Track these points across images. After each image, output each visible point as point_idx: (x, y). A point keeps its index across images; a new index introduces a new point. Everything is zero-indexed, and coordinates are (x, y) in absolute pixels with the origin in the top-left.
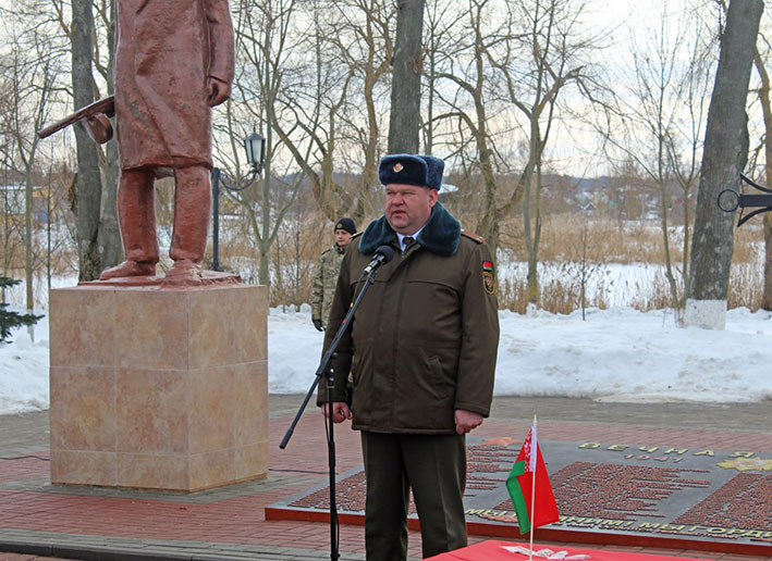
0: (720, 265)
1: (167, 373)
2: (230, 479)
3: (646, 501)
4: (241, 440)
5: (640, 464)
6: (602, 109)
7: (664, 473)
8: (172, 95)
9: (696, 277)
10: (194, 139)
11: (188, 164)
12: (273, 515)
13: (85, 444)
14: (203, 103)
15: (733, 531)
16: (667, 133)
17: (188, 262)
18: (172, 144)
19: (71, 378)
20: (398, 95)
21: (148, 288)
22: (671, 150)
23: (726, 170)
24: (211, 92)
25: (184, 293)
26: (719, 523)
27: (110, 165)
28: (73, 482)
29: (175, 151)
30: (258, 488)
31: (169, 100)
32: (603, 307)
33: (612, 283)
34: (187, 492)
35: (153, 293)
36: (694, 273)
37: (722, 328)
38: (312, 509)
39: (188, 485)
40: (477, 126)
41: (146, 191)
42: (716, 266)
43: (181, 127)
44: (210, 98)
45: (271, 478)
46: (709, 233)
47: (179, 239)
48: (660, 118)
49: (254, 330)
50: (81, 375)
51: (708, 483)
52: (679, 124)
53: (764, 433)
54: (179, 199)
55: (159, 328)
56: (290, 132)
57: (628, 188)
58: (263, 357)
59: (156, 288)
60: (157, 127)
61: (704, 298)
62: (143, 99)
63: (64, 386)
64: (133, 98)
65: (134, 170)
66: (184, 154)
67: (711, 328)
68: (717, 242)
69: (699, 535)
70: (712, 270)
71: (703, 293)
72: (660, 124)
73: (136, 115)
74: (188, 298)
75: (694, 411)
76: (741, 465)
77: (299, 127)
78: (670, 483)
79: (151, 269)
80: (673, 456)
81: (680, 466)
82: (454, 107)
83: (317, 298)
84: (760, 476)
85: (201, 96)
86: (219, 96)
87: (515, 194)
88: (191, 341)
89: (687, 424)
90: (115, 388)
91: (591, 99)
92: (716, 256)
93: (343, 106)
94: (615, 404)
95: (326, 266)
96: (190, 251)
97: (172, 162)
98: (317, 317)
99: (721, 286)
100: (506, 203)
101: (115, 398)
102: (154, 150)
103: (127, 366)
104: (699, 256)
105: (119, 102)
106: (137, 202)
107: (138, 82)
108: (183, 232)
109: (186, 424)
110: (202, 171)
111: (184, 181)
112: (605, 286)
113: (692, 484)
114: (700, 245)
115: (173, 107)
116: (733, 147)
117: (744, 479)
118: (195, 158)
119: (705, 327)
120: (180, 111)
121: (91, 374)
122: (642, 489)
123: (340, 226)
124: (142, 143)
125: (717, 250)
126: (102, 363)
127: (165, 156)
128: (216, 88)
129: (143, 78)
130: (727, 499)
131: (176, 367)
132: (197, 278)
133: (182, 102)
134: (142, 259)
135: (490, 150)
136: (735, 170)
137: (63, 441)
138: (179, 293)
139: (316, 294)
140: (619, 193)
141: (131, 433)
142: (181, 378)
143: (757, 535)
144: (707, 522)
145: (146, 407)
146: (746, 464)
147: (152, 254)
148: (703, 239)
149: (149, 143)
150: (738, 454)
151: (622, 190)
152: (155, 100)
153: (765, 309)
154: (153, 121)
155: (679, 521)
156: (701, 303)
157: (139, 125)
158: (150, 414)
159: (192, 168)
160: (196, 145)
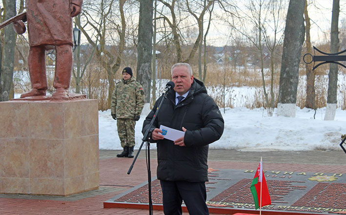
0: (293, 87)
1: (54, 140)
2: (82, 189)
3: (278, 196)
4: (87, 172)
5: (274, 179)
6: (230, 14)
7: (285, 183)
8: (55, 12)
9: (282, 93)
10: (64, 32)
11: (62, 43)
12: (107, 206)
13: (14, 174)
14: (69, 16)
15: (320, 209)
16: (263, 26)
17: (63, 90)
18: (54, 35)
19: (8, 144)
20: (143, 9)
21: (44, 101)
22: (265, 34)
23: (295, 44)
24: (72, 10)
25: (61, 103)
26: (313, 205)
27: (6, 43)
28: (9, 192)
29: (56, 37)
30: (96, 194)
31: (53, 14)
32: (231, 107)
33: (235, 96)
34: (64, 196)
35: (46, 103)
36: (281, 91)
37: (294, 116)
38: (125, 203)
39: (64, 193)
40: (172, 23)
41: (42, 56)
42: (291, 88)
43: (59, 27)
44: (72, 13)
45: (100, 189)
46: (288, 73)
47: (58, 78)
48: (260, 19)
49: (93, 121)
50: (12, 142)
51: (305, 187)
52: (268, 22)
53: (320, 164)
54: (58, 60)
55: (50, 120)
56: (84, 26)
57: (238, 51)
58: (97, 132)
59: (48, 101)
60: (47, 26)
61: (285, 103)
62: (41, 14)
63: (4, 147)
64: (36, 13)
65: (36, 47)
66: (60, 39)
67: (289, 117)
68: (291, 77)
69: (304, 211)
70: (289, 90)
71: (285, 101)
72: (260, 22)
73: (37, 21)
74: (63, 105)
75: (285, 155)
76: (319, 179)
77: (88, 24)
78: (288, 187)
79: (44, 92)
80: (287, 176)
81: (291, 180)
82: (161, 14)
83: (114, 104)
84: (328, 184)
85: (68, 12)
86: (75, 13)
87: (191, 55)
88: (65, 125)
89: (283, 161)
90: (29, 148)
91: (225, 10)
92: (291, 83)
93: (110, 14)
94: (248, 152)
95: (118, 89)
96: (63, 84)
97: (54, 43)
98: (114, 113)
99: (293, 97)
100: (186, 59)
101: (29, 153)
102: (46, 37)
103: (34, 138)
104: (283, 83)
105: (29, 15)
106: (37, 62)
107: (38, 6)
108: (60, 75)
109: (63, 164)
110: (68, 47)
111: (60, 52)
112: (232, 97)
113: (298, 188)
114: (283, 78)
115: (55, 17)
116: (298, 33)
117: (321, 185)
118: (65, 41)
119: (286, 116)
120: (58, 19)
121: (17, 142)
122: (276, 191)
123: (125, 71)
124: (40, 34)
125: (292, 80)
126: (23, 136)
127: (51, 40)
128: (74, 8)
129: (41, 4)
130: (315, 194)
131: (58, 137)
132: (66, 96)
133: (59, 15)
134: (40, 88)
135: (179, 34)
136: (299, 43)
137: (4, 173)
138: (59, 104)
139: (113, 102)
140: (234, 53)
141: (37, 169)
142: (60, 143)
143: (331, 210)
144: (307, 205)
145: (44, 157)
146: (322, 178)
147: (45, 86)
148: (285, 75)
149: (43, 34)
150: (317, 174)
151: (236, 52)
152: (46, 14)
153: (307, 107)
154: (45, 24)
155: (295, 205)
156: (284, 105)
157: (39, 25)
158: (46, 160)
159: (64, 46)
160: (66, 35)
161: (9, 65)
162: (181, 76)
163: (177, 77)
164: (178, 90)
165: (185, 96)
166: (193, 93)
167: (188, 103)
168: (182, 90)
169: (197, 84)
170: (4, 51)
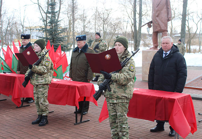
8: (162, 20)
13: (147, 74)
14: (167, 21)
28: (145, 80)
29: (162, 29)
41: (157, 35)
43: (163, 25)
63: (144, 65)
65: (155, 32)
66: (164, 29)
73: (156, 23)
105: (153, 22)
106: (155, 37)
111: (163, 34)
115: (162, 22)
127: (160, 30)
128: (169, 19)
129: (157, 18)
134: (156, 46)
149: (158, 28)
152: (159, 21)
154: (159, 24)
157: (156, 25)
159: (165, 32)
160: (166, 28)
161: (139, 39)
162: (166, 43)
163: (164, 43)
164: (164, 50)
165: (168, 53)
166: (172, 52)
167: (170, 56)
168: (167, 50)
169: (175, 47)
170: (138, 35)
